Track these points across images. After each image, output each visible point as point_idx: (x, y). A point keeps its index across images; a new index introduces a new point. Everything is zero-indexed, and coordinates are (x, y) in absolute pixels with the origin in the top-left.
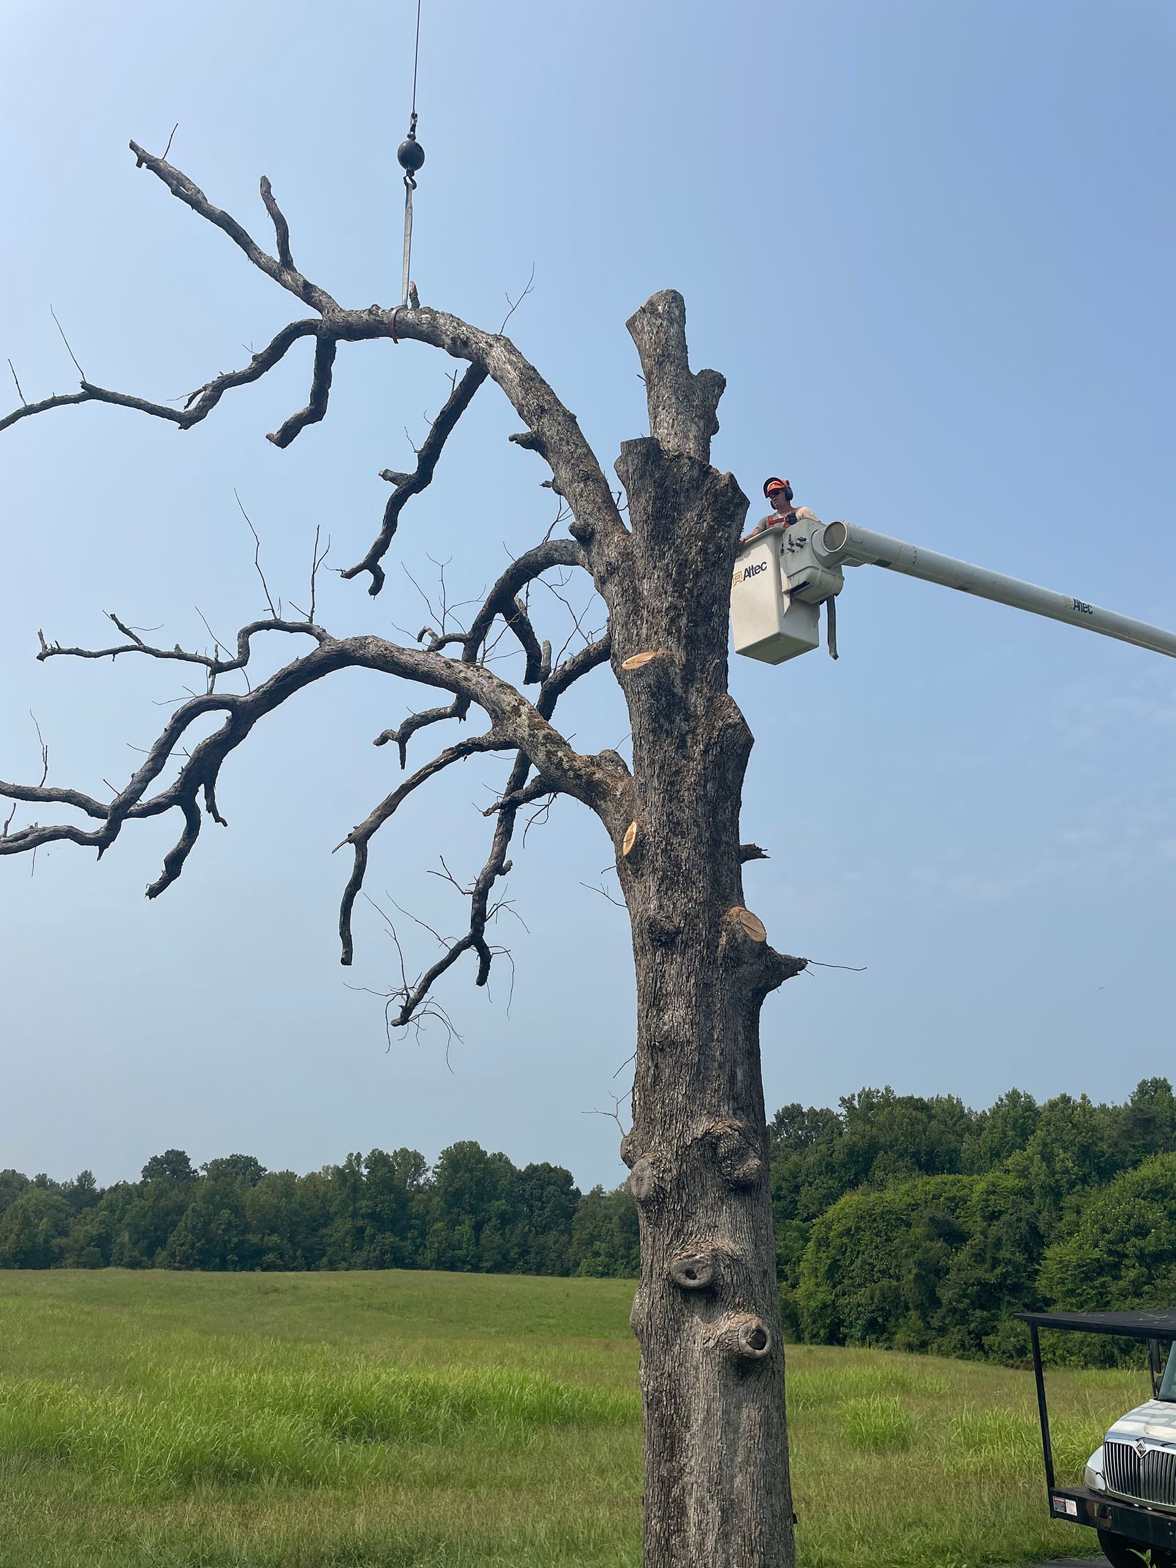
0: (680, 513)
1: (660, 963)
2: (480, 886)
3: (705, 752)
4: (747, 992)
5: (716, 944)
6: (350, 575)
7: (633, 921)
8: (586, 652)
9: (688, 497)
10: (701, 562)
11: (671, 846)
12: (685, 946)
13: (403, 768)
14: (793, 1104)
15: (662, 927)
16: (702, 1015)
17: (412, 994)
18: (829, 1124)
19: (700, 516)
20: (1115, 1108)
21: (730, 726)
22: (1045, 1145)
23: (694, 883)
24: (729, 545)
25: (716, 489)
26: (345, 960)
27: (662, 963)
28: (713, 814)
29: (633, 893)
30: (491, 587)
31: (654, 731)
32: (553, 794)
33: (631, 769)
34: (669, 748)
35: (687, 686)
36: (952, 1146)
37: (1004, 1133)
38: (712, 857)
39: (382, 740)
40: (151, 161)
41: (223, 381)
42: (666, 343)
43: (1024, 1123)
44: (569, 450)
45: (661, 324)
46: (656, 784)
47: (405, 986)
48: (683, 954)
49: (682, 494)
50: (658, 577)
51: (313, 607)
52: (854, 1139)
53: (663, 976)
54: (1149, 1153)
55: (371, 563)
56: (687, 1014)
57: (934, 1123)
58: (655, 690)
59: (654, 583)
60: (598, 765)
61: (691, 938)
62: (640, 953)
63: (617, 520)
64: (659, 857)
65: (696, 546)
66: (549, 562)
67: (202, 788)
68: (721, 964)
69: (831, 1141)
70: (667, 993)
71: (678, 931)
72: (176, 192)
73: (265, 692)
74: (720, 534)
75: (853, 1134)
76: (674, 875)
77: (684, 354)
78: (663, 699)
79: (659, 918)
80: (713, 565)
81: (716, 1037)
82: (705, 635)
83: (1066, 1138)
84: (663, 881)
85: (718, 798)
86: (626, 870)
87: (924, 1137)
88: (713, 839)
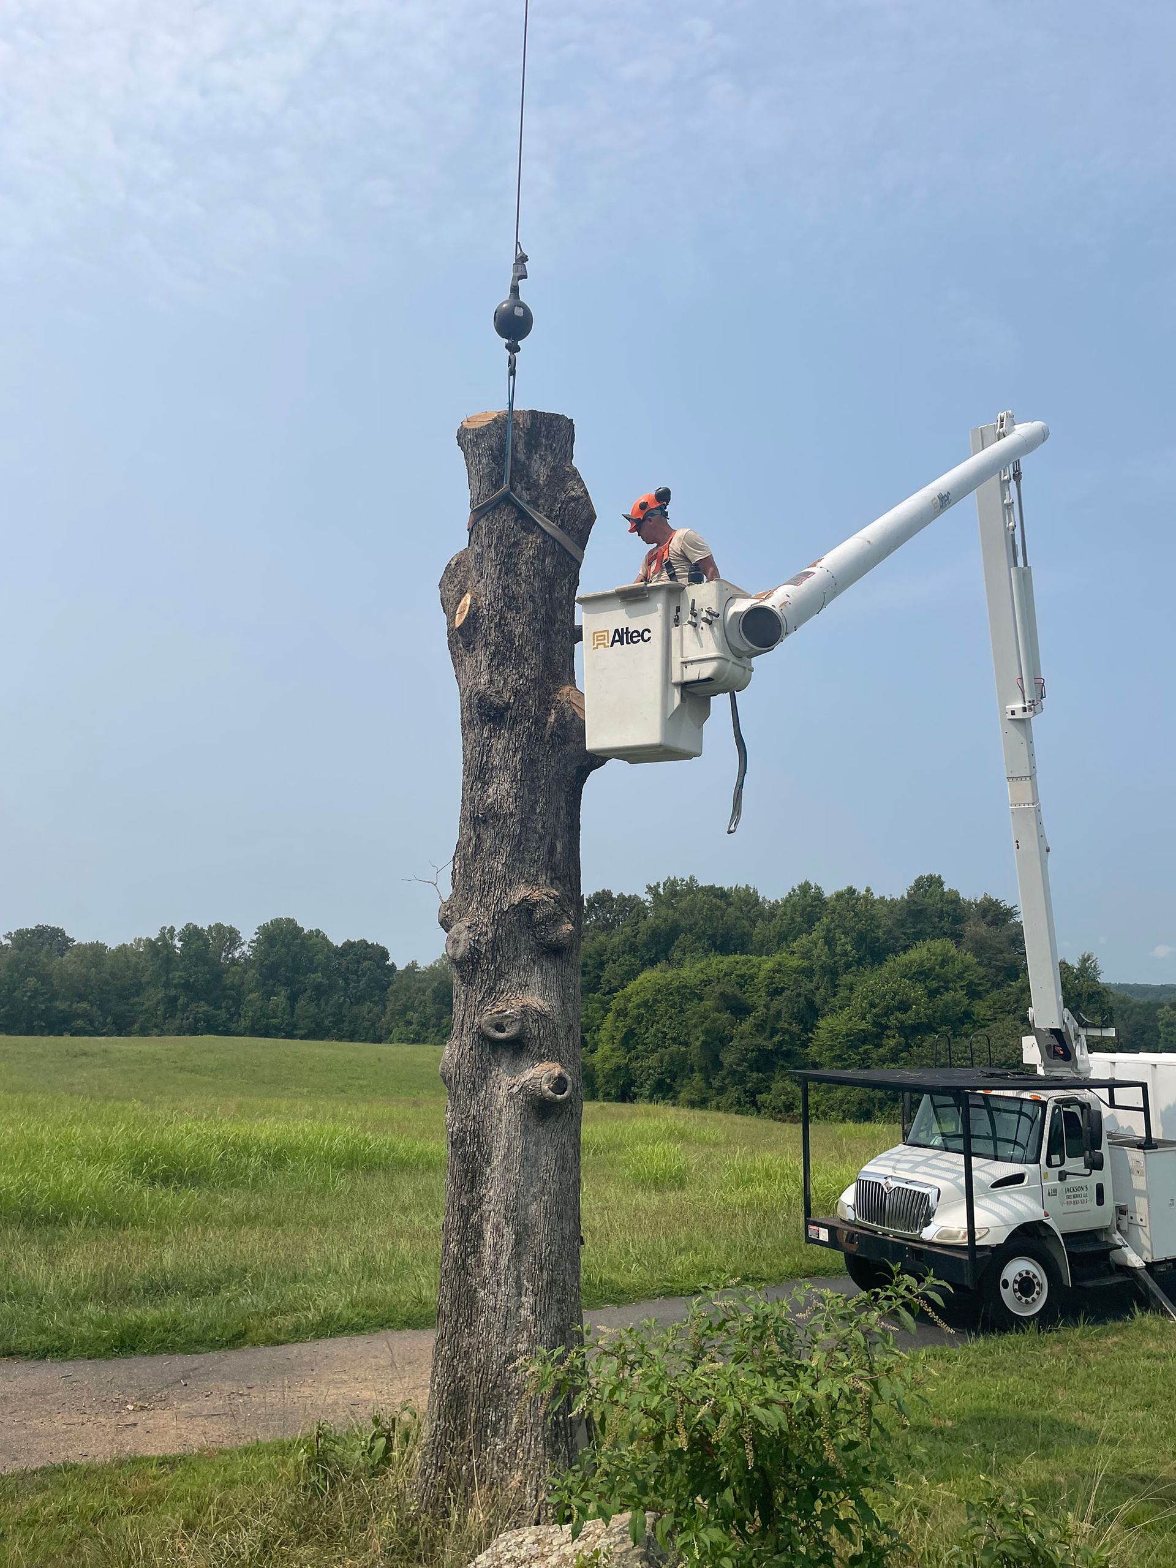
1: (487, 738)
4: (572, 770)
5: (544, 721)
7: (462, 695)
11: (505, 621)
12: (513, 722)
14: (604, 890)
15: (491, 702)
16: (526, 789)
18: (635, 909)
20: (893, 900)
21: (572, 499)
22: (829, 930)
23: (526, 660)
27: (490, 738)
28: (550, 591)
29: (463, 667)
34: (507, 517)
35: (531, 452)
36: (745, 930)
37: (792, 919)
38: (546, 634)
43: (811, 911)
46: (493, 554)
48: (511, 729)
52: (657, 922)
53: (490, 751)
54: (919, 939)
56: (511, 788)
57: (731, 910)
58: (497, 453)
61: (520, 714)
62: (467, 727)
64: (492, 631)
68: (548, 741)
69: (636, 924)
70: (493, 767)
71: (508, 707)
75: (656, 918)
76: (506, 651)
79: (489, 693)
81: (538, 811)
83: (847, 925)
84: (495, 656)
85: (555, 574)
86: (457, 643)
87: (721, 922)
88: (549, 616)
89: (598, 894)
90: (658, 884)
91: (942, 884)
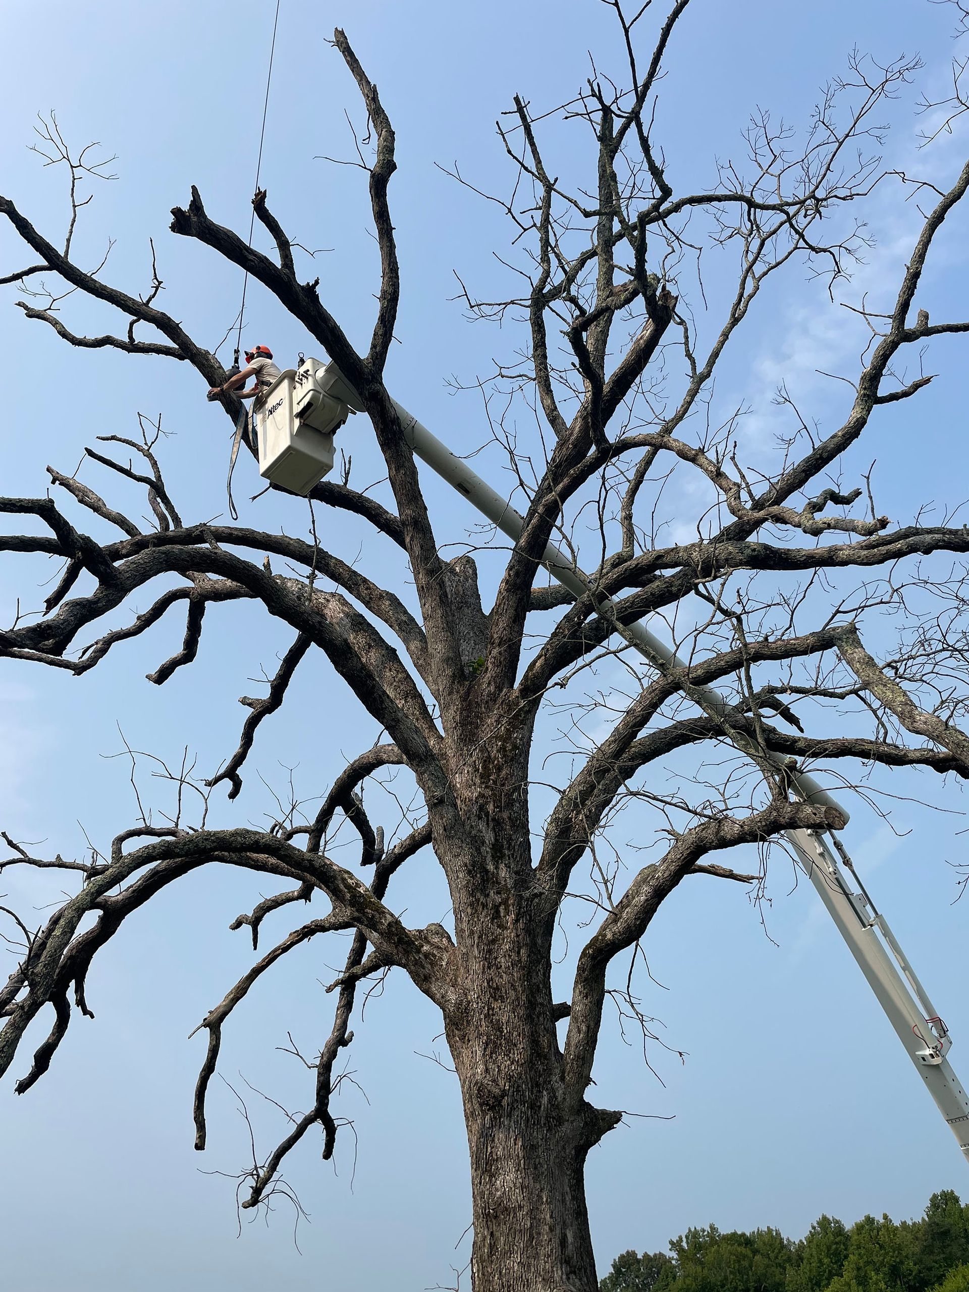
0: (481, 719)
1: (489, 1128)
2: (324, 1059)
3: (517, 921)
4: (570, 1151)
5: (539, 1104)
6: (210, 784)
7: (463, 1087)
8: (412, 837)
9: (488, 708)
10: (502, 758)
11: (493, 1011)
12: (511, 1108)
13: (255, 948)
14: (628, 1252)
15: (489, 1091)
16: (531, 1178)
17: (262, 1173)
18: (663, 1270)
19: (498, 722)
20: (914, 1224)
21: (536, 895)
22: (859, 1269)
23: (515, 1045)
24: (523, 744)
25: (509, 701)
26: (199, 1145)
27: (492, 1127)
28: (527, 977)
29: (461, 1059)
30: (331, 785)
31: (471, 904)
32: (387, 967)
33: (454, 940)
34: (484, 918)
35: (498, 863)
36: (777, 1279)
37: (820, 1261)
38: (529, 1018)
39: (237, 925)
40: (62, 479)
41: (112, 637)
42: (464, 593)
43: (837, 1249)
44: (392, 675)
45: (459, 580)
46: (476, 952)
47: (256, 1166)
48: (509, 1116)
49: (483, 705)
50: (468, 772)
51: (179, 813)
52: (688, 1282)
53: (493, 1141)
54: (951, 1266)
55: (231, 773)
56: (517, 1178)
57: (758, 1257)
58: (471, 868)
59: (465, 777)
60: (426, 938)
61: (515, 1100)
62: (470, 1119)
63: (432, 727)
64: (483, 1023)
65: (497, 745)
66: (380, 763)
67: (73, 984)
68: (545, 1124)
69: (667, 1285)
70: (497, 1158)
71: (504, 1093)
72: (81, 501)
73: (134, 891)
74: (515, 735)
75: (686, 1277)
76: (497, 1039)
77: (478, 601)
78: (478, 875)
79: (486, 1082)
80: (512, 760)
81: (545, 1200)
82: (509, 818)
83: (876, 1259)
84: (487, 1045)
85: (531, 962)
86: (454, 1036)
87: (750, 1273)
88: (529, 1001)
89: (622, 1257)
90: (681, 1238)
91: (956, 1200)
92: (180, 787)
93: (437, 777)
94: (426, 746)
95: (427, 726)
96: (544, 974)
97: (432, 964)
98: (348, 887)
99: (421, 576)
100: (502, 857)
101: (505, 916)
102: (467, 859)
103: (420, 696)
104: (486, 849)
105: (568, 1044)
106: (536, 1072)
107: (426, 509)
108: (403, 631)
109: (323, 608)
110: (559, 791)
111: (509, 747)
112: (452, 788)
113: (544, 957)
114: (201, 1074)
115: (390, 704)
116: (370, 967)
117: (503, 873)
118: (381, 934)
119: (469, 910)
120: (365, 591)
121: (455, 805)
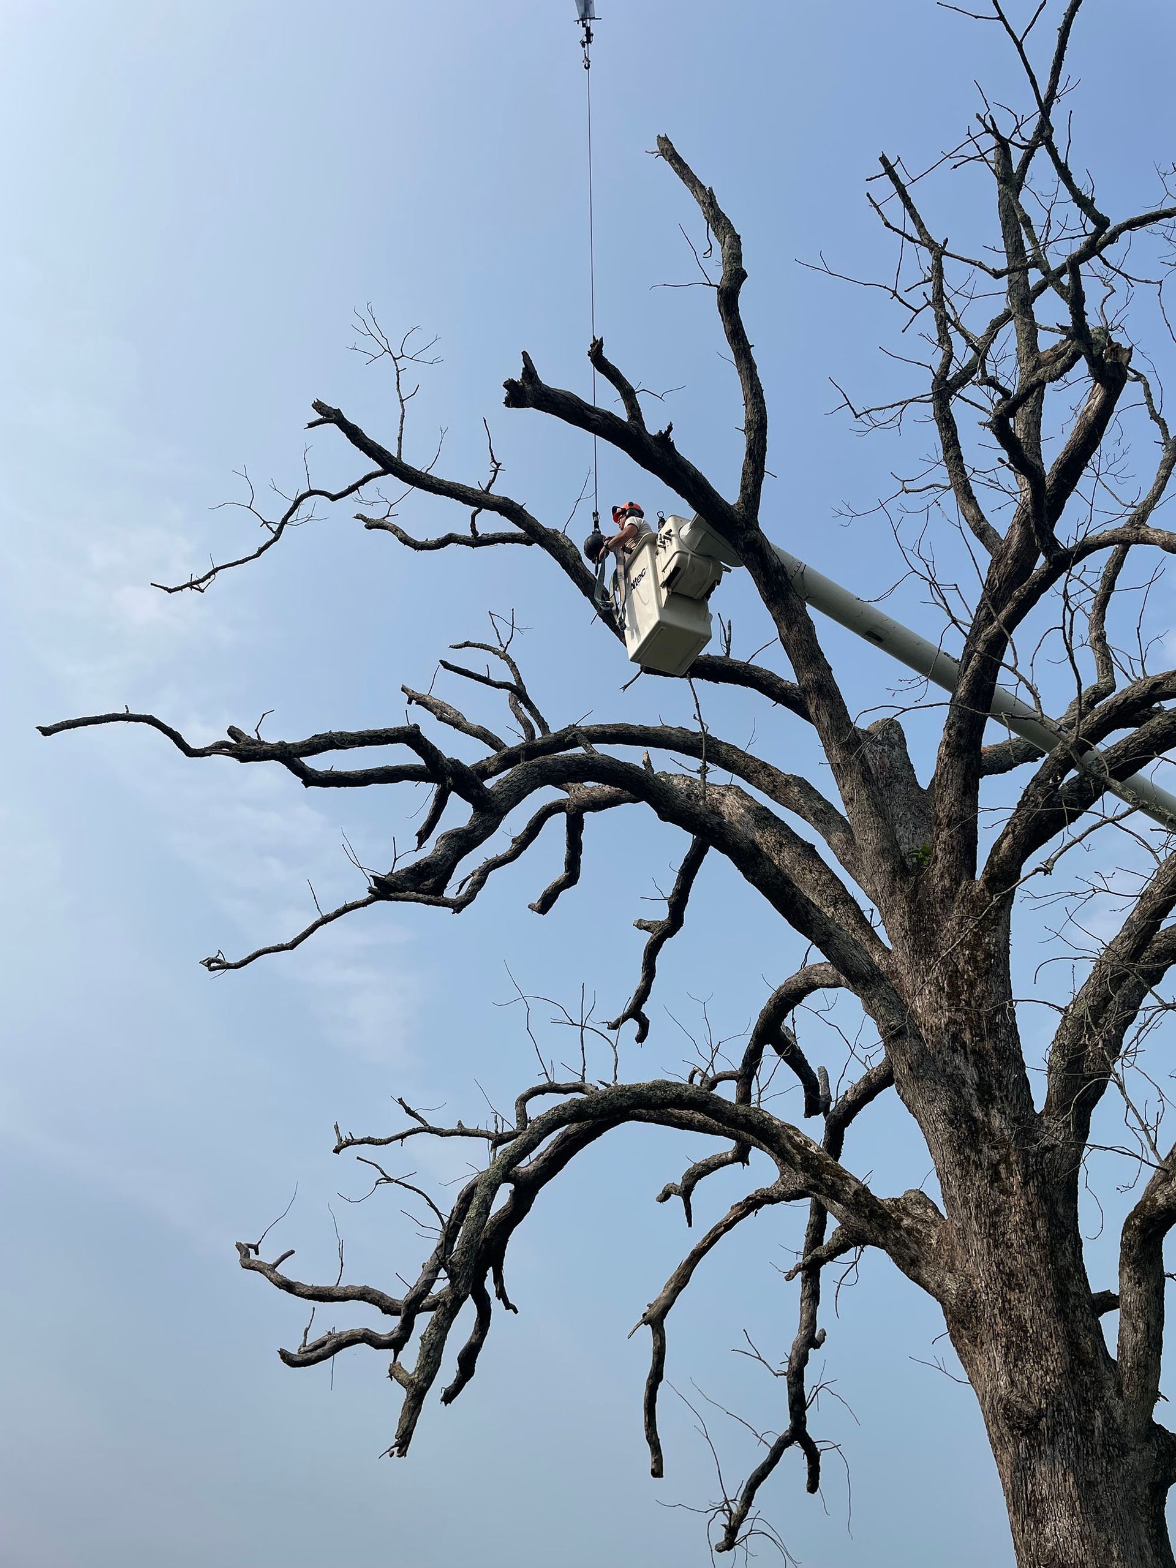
0: (938, 923)
1: (1026, 1459)
2: (794, 1364)
3: (1025, 1183)
4: (1143, 1490)
5: (1090, 1428)
6: (615, 1026)
7: (982, 1404)
8: (867, 1079)
9: (944, 908)
10: (973, 971)
11: (1010, 1304)
12: (1053, 1433)
13: (690, 1225)
15: (1019, 1410)
16: (1092, 1525)
19: (961, 924)
21: (1047, 1149)
23: (1047, 1349)
24: (1000, 950)
25: (972, 896)
26: (656, 1471)
27: (1029, 1458)
28: (1051, 1259)
29: (975, 1367)
30: (755, 1019)
31: (960, 1164)
32: (859, 1247)
33: (943, 1210)
34: (980, 1181)
35: (987, 1108)
38: (1061, 1314)
39: (665, 1196)
40: (418, 698)
41: (488, 865)
42: (891, 765)
44: (813, 878)
45: (883, 749)
46: (975, 1227)
47: (726, 1499)
48: (1052, 1443)
49: (937, 905)
50: (930, 992)
51: (584, 1065)
53: (1034, 1476)
55: (635, 1012)
56: (1072, 1525)
58: (952, 1116)
59: (926, 999)
60: (904, 1209)
61: (1057, 1422)
62: (999, 1447)
63: (874, 938)
64: (998, 1319)
65: (964, 955)
66: (812, 987)
67: (490, 1272)
68: (1102, 1454)
70: (1042, 1499)
71: (1040, 1414)
72: (440, 719)
73: (545, 1160)
74: (987, 940)
76: (1021, 1341)
77: (911, 773)
78: (964, 1126)
79: (1014, 1398)
80: (987, 972)
81: (1115, 1554)
82: (995, 1049)
84: (1008, 1349)
85: (1052, 1238)
86: (961, 1338)
88: (1059, 1291)
92: (582, 1033)
93: (891, 1002)
94: (871, 963)
95: (867, 937)
96: (1074, 1254)
97: (918, 1243)
98: (797, 1146)
99: (834, 752)
100: (992, 1099)
101: (1008, 1178)
102: (945, 1105)
103: (853, 900)
104: (969, 1091)
105: (1121, 1348)
106: (1081, 1386)
107: (830, 669)
108: (821, 821)
109: (718, 805)
110: (1060, 1009)
111: (980, 956)
112: (913, 1014)
113: (1071, 1231)
114: (648, 1382)
115: (817, 914)
116: (838, 1247)
117: (997, 1122)
118: (846, 1205)
119: (958, 1172)
120: (767, 779)
121: (919, 1037)
